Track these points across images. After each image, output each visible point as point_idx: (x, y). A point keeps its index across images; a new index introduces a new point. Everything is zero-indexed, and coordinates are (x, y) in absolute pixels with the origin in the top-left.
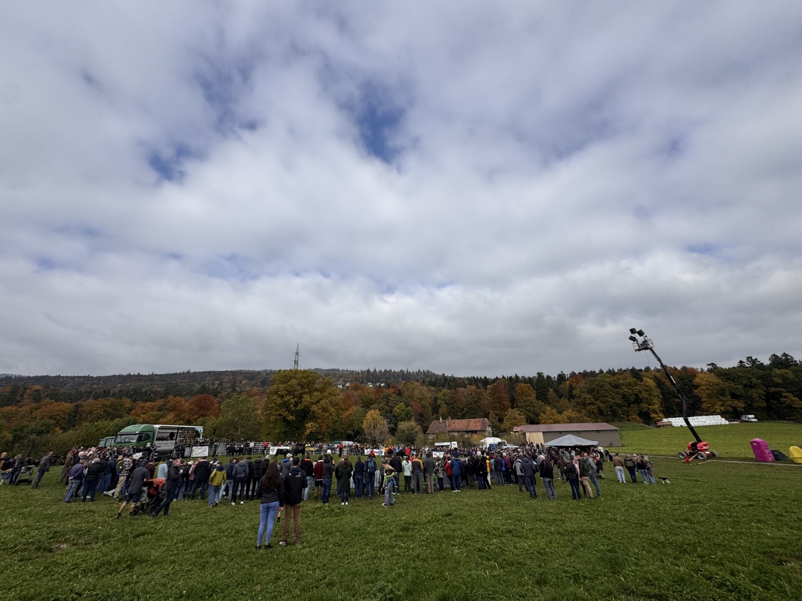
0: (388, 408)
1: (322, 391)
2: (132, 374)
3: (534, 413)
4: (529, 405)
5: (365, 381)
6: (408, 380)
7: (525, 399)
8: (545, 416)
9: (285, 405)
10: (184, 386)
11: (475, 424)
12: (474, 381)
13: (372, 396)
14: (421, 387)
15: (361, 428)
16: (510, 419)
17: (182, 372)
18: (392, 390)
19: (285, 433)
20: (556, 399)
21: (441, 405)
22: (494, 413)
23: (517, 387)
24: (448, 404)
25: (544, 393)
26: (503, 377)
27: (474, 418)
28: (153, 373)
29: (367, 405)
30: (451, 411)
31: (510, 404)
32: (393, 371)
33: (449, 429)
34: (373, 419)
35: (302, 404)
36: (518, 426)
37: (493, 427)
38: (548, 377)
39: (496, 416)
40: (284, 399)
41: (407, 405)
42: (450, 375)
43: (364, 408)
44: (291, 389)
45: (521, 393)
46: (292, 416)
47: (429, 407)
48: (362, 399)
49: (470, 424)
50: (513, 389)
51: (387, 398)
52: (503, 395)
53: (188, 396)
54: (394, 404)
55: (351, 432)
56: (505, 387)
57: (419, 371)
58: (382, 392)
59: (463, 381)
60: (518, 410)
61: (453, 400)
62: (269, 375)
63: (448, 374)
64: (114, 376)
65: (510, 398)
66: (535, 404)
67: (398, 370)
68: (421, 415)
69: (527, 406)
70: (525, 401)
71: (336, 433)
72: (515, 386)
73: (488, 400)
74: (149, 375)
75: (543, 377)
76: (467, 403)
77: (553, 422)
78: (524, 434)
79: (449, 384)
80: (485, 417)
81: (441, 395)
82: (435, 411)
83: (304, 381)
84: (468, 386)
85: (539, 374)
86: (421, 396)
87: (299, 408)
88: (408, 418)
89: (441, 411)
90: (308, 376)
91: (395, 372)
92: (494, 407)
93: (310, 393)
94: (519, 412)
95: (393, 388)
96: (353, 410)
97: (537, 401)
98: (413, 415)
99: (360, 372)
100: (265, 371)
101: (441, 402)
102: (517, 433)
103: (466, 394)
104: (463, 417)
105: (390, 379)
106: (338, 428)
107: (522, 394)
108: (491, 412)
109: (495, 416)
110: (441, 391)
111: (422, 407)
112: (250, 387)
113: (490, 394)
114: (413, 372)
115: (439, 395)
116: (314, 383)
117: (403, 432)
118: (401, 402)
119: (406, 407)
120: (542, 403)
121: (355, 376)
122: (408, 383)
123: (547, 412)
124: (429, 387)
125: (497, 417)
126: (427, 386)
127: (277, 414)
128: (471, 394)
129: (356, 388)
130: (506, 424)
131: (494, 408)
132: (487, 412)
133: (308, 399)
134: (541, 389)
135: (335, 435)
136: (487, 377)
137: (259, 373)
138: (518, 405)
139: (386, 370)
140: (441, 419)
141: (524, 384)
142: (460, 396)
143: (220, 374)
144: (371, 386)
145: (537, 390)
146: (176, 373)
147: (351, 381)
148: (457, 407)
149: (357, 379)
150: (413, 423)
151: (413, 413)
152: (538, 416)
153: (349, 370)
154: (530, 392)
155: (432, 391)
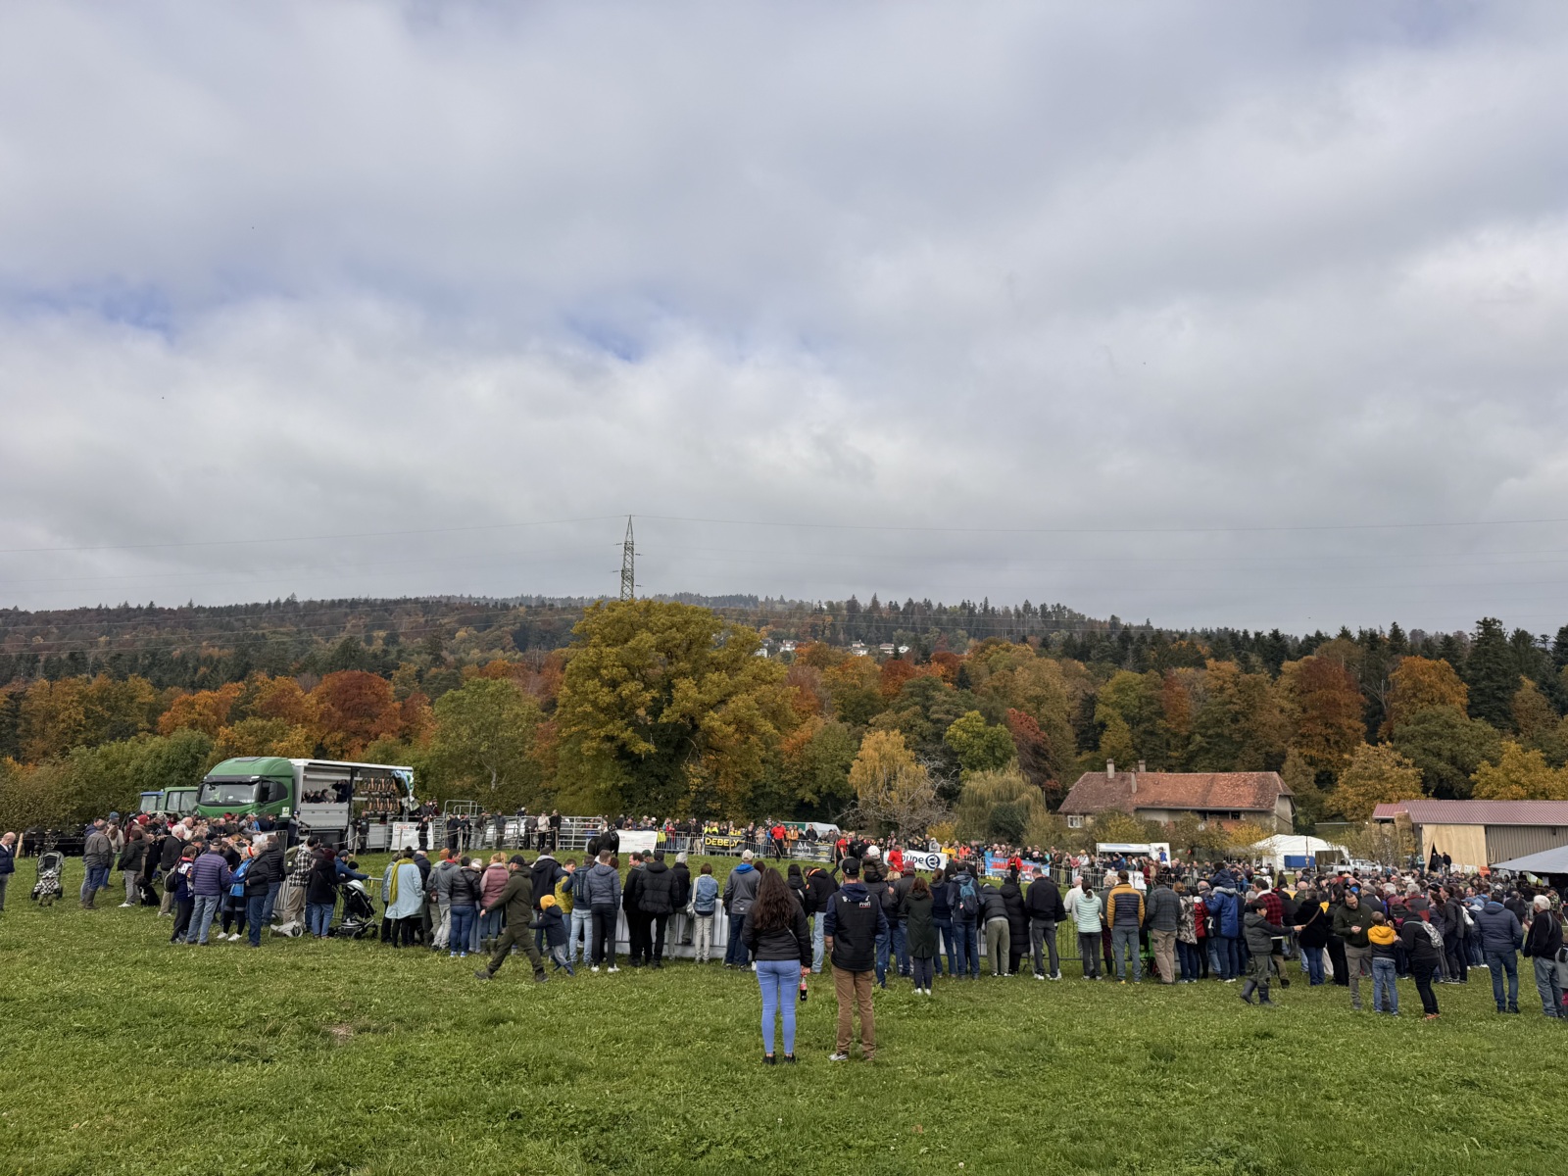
0: (929, 724)
1: (732, 667)
2: (133, 605)
3: (1453, 760)
4: (1436, 733)
5: (841, 637)
6: (992, 638)
7: (1425, 711)
8: (1497, 773)
9: (621, 710)
10: (284, 643)
11: (1232, 788)
12: (1229, 644)
13: (873, 686)
14: (1036, 661)
15: (842, 785)
16: (1362, 778)
17: (273, 601)
18: (939, 669)
19: (626, 792)
20: (1546, 715)
21: (1110, 723)
22: (1301, 754)
23: (1394, 670)
24: (1132, 720)
25: (1500, 694)
26: (1345, 634)
27: (1226, 770)
28: (191, 604)
29: (859, 713)
30: (1144, 742)
31: (1364, 727)
32: (935, 605)
33: (1138, 800)
34: (883, 758)
35: (674, 707)
36: (1390, 801)
37: (1295, 802)
38: (1522, 637)
39: (1310, 764)
40: (618, 690)
41: (991, 719)
42: (1138, 622)
43: (849, 724)
44: (638, 662)
45: (1410, 693)
46: (647, 740)
47: (1068, 727)
48: (841, 695)
49: (1216, 788)
50: (1382, 674)
51: (924, 695)
52: (1344, 698)
53: (305, 675)
54: (948, 712)
55: (809, 797)
56: (1347, 668)
57: (1027, 606)
58: (905, 674)
59: (1192, 644)
60: (1395, 749)
61: (1152, 708)
62: (536, 613)
63: (1132, 619)
64: (85, 611)
65: (1365, 708)
66: (1461, 731)
67: (951, 602)
68: (1038, 751)
69: (1428, 736)
70: (1423, 720)
71: (762, 795)
72: (1389, 666)
73: (1282, 711)
74: (180, 609)
75: (1501, 635)
76: (1204, 719)
77: (1523, 793)
78: (1416, 830)
79: (1137, 652)
80: (1268, 769)
81: (1110, 689)
82: (1086, 740)
83: (674, 638)
84: (1211, 663)
85: (1487, 625)
86: (1038, 691)
87: (665, 720)
88: (994, 757)
89: (1108, 740)
90: (687, 622)
91: (942, 610)
92: (1303, 736)
93: (698, 674)
94: (1397, 756)
95: (941, 660)
96: (813, 727)
97: (1468, 721)
98: (1012, 752)
99: (825, 607)
100: (523, 601)
101: (1110, 710)
102: (1387, 826)
103: (1200, 689)
104: (1186, 766)
105: (926, 631)
106: (770, 782)
107: (1415, 695)
108: (1292, 752)
109: (1305, 767)
110: (1110, 677)
111: (1042, 727)
112: (482, 651)
113: (1291, 691)
114: (1007, 611)
115: (1102, 689)
116: (705, 644)
117: (981, 802)
118: (971, 708)
119: (989, 724)
120: (1490, 728)
121: (809, 620)
122: (993, 647)
123: (1506, 761)
124: (1065, 660)
125: (1311, 770)
126: (1058, 658)
127: (602, 734)
128: (1222, 690)
129: (818, 660)
130: (1345, 793)
131: (1303, 740)
132: (1274, 750)
133: (693, 693)
134: (1488, 677)
135: (761, 802)
136: (1282, 632)
137: (504, 606)
138: (1396, 731)
139: (910, 602)
140: (1111, 768)
141: (1427, 662)
142: (1180, 695)
143: (386, 610)
144: (863, 653)
145: (1472, 682)
146: (256, 605)
147: (797, 637)
148: (1167, 730)
149: (814, 631)
150: (1012, 776)
151: (1013, 746)
152: (1467, 771)
153: (787, 600)
154: (1444, 688)
155: (1078, 674)
